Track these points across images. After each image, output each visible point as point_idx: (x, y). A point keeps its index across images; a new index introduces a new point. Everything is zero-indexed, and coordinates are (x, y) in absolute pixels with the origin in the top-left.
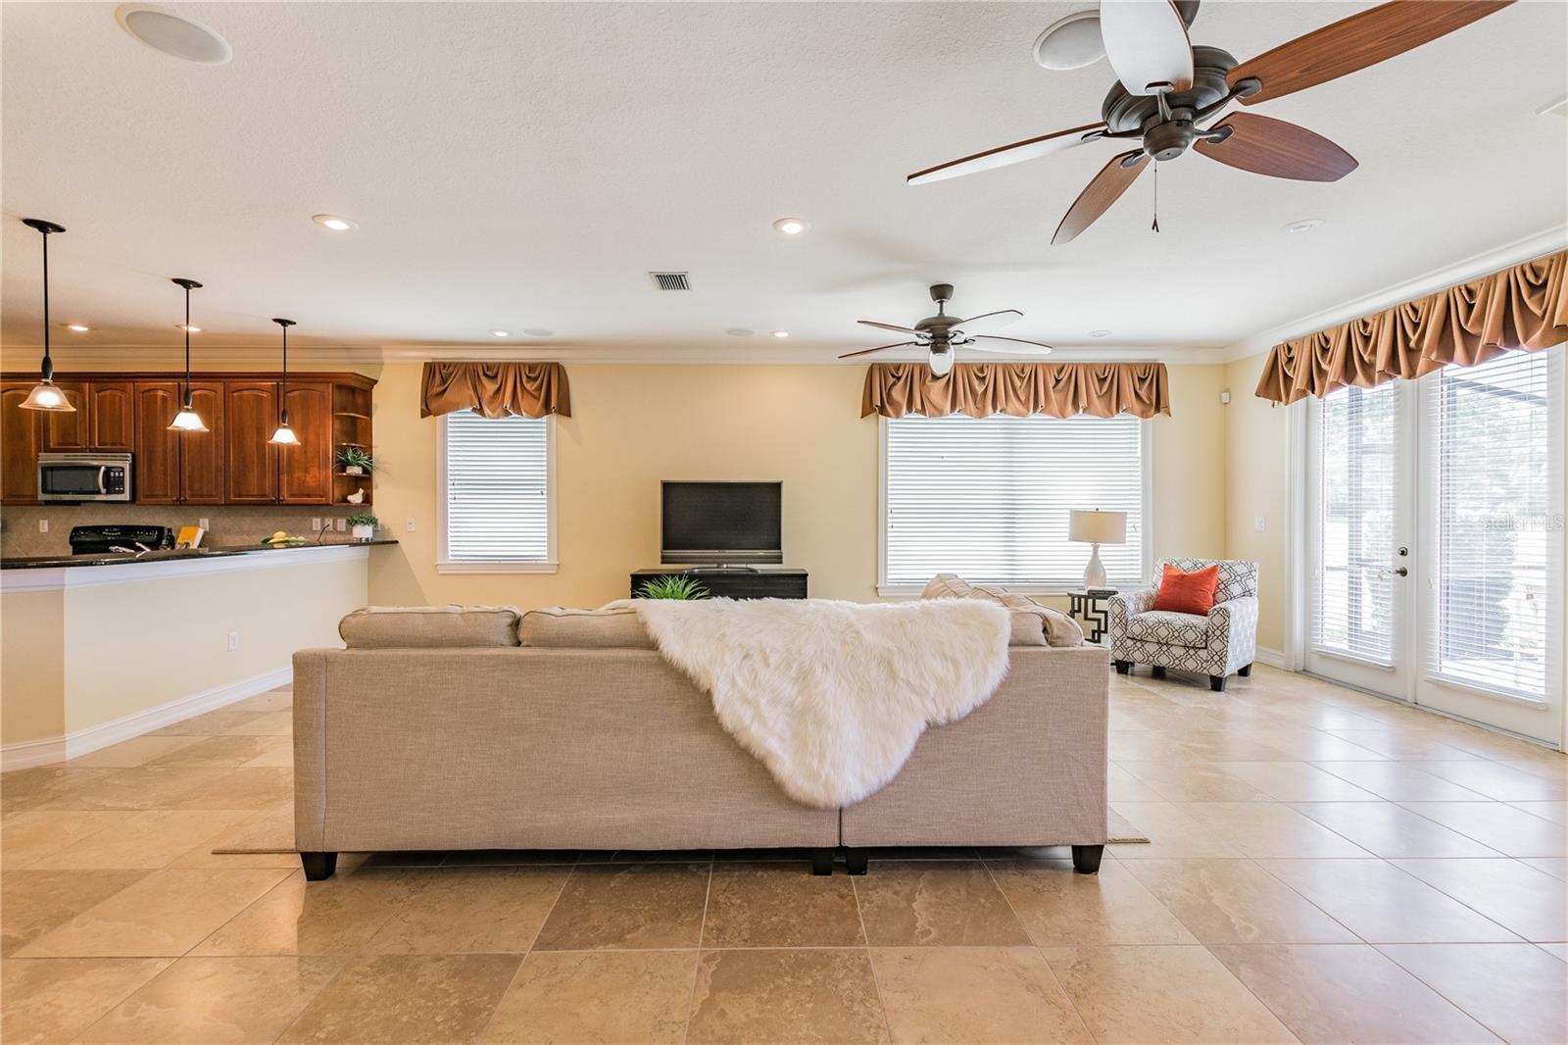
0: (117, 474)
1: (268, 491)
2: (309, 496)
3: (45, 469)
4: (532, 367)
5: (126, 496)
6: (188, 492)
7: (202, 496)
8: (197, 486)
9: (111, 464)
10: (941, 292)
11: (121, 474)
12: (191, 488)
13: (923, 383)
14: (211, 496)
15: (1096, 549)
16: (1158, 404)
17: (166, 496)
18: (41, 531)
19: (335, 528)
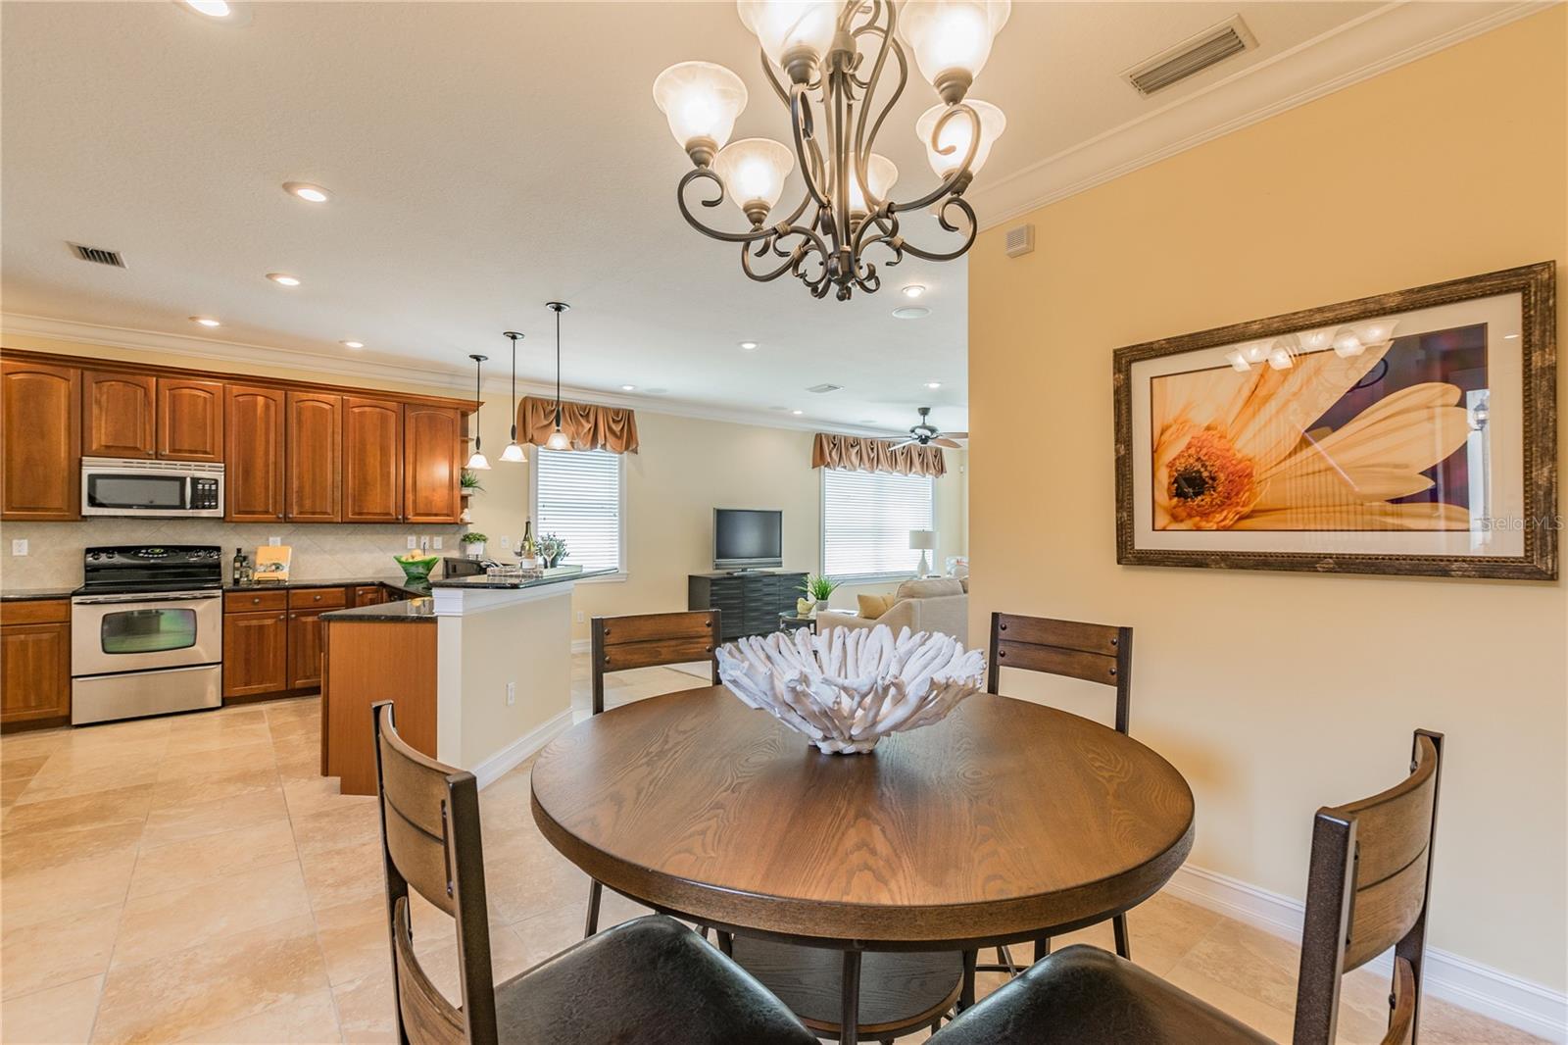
0: (207, 487)
1: (392, 511)
2: (436, 515)
3: (93, 478)
4: (617, 412)
5: (220, 512)
6: (295, 509)
7: (314, 513)
8: (308, 503)
9: (198, 474)
10: (924, 412)
11: (214, 487)
12: (301, 504)
13: (847, 449)
14: (325, 513)
15: (924, 552)
16: (942, 470)
17: (267, 512)
18: (15, 554)
19: (431, 546)
